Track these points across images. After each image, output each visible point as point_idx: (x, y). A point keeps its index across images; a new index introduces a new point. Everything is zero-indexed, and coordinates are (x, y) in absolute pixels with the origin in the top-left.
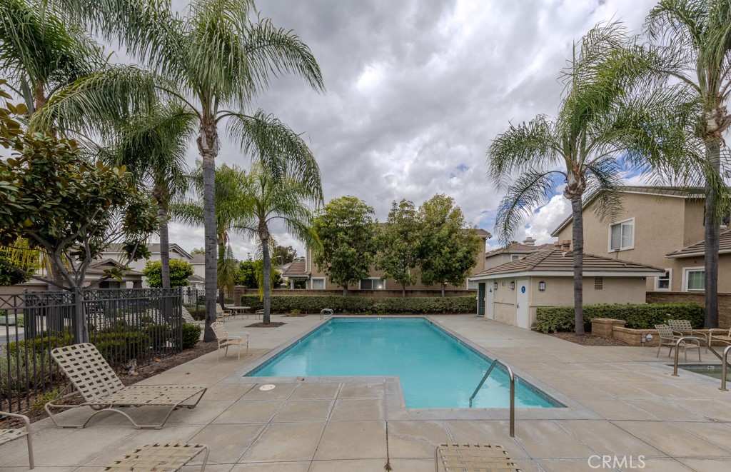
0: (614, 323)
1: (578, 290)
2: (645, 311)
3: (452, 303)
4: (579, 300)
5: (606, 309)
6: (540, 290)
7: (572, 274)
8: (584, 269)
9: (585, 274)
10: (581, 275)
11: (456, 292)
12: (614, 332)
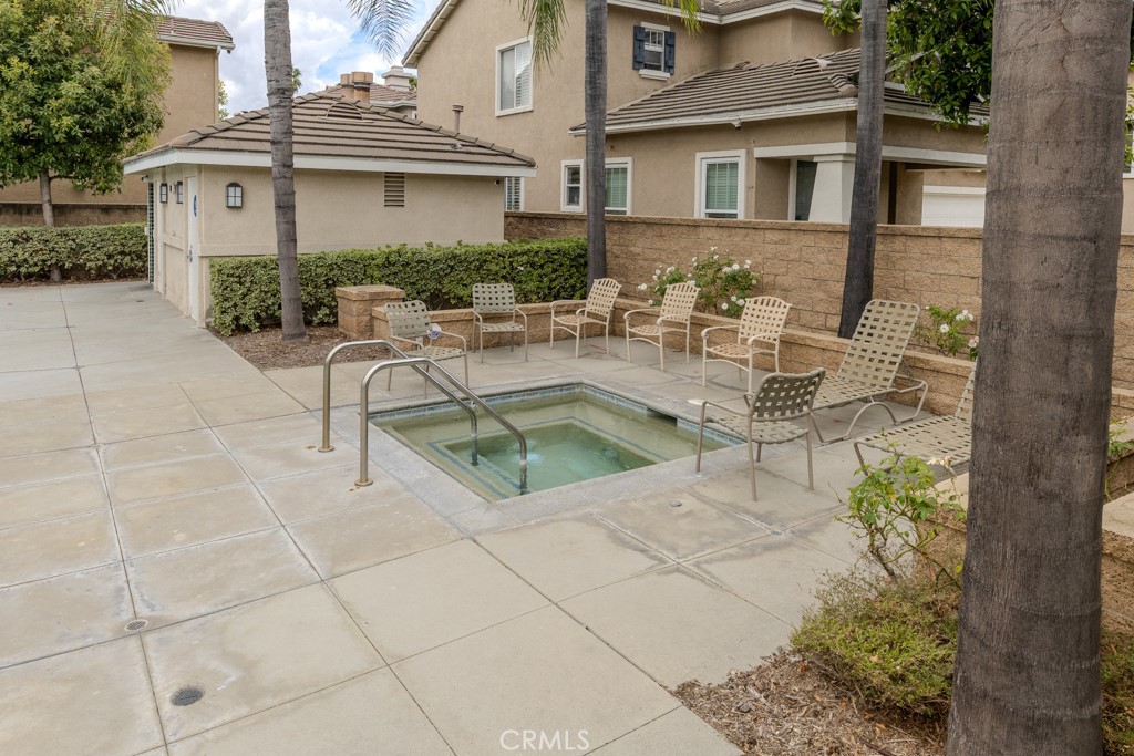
0: (376, 299)
1: (285, 208)
2: (485, 261)
3: (81, 246)
4: (289, 237)
5: (393, 258)
6: (229, 207)
7: (265, 161)
8: (296, 148)
9: (299, 163)
10: (291, 166)
11: (107, 209)
12: (376, 323)
